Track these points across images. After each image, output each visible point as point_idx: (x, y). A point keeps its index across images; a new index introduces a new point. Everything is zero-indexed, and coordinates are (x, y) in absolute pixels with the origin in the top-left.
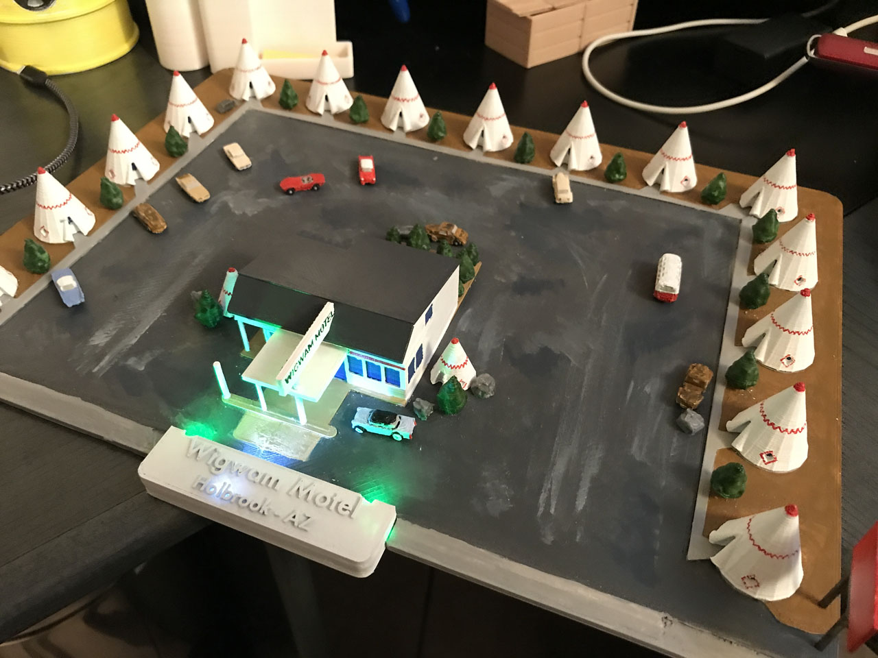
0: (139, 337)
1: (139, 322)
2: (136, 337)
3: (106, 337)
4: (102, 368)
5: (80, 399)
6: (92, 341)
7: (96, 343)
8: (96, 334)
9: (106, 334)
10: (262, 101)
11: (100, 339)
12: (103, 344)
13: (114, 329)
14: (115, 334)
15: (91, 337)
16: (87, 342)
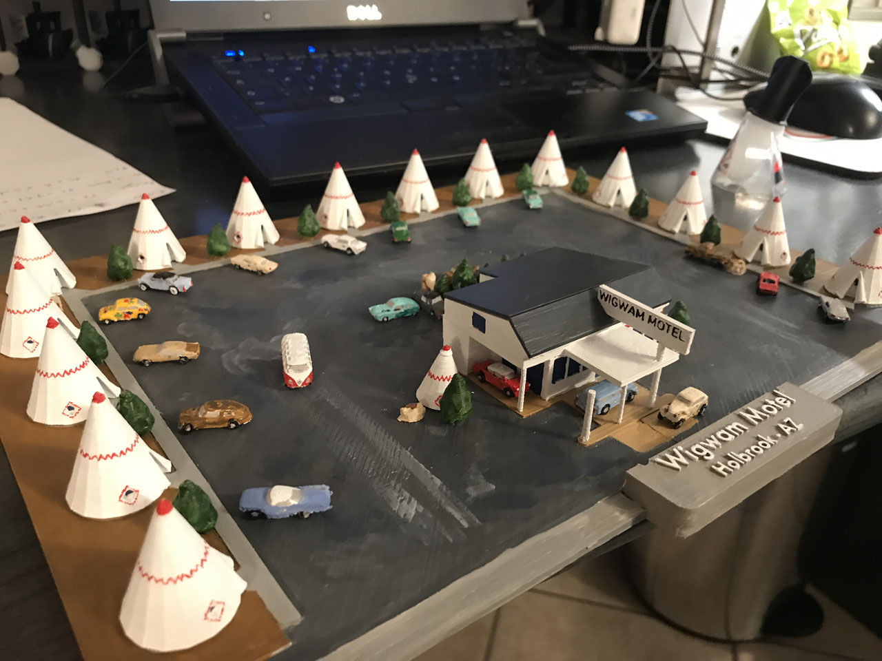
0: (433, 476)
1: (404, 469)
2: (432, 478)
3: (409, 502)
4: (467, 519)
5: (510, 549)
6: (405, 515)
7: (413, 513)
8: (396, 509)
9: (402, 501)
10: (76, 287)
11: (409, 509)
12: (421, 509)
13: (399, 492)
14: (411, 494)
15: (398, 515)
16: (405, 521)
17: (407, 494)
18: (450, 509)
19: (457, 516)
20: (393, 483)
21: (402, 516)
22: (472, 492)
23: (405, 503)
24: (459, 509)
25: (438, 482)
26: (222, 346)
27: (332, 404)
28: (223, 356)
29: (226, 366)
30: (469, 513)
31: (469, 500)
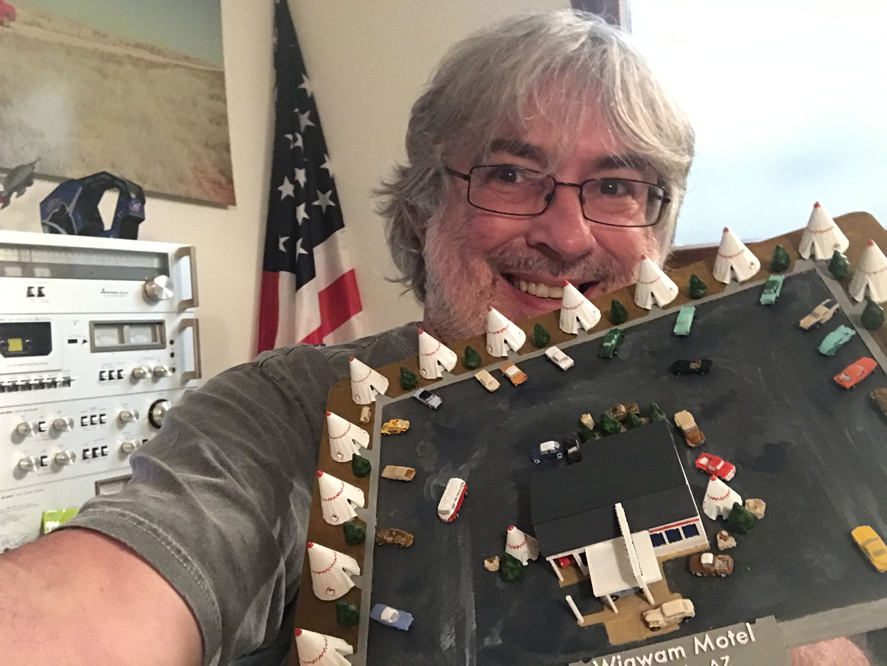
0: (474, 621)
1: (464, 610)
2: (473, 623)
3: (451, 637)
6: (443, 646)
7: (448, 646)
8: (441, 640)
9: (448, 634)
10: (386, 394)
11: (447, 641)
12: (454, 644)
13: (451, 628)
14: (456, 631)
15: (440, 644)
16: (440, 649)
17: (453, 630)
18: (467, 651)
19: (468, 657)
20: (452, 618)
21: (442, 646)
22: (487, 642)
23: (449, 636)
24: (471, 653)
25: (475, 626)
26: (432, 468)
27: (460, 541)
28: (428, 479)
29: (425, 490)
30: (475, 658)
31: (481, 647)
